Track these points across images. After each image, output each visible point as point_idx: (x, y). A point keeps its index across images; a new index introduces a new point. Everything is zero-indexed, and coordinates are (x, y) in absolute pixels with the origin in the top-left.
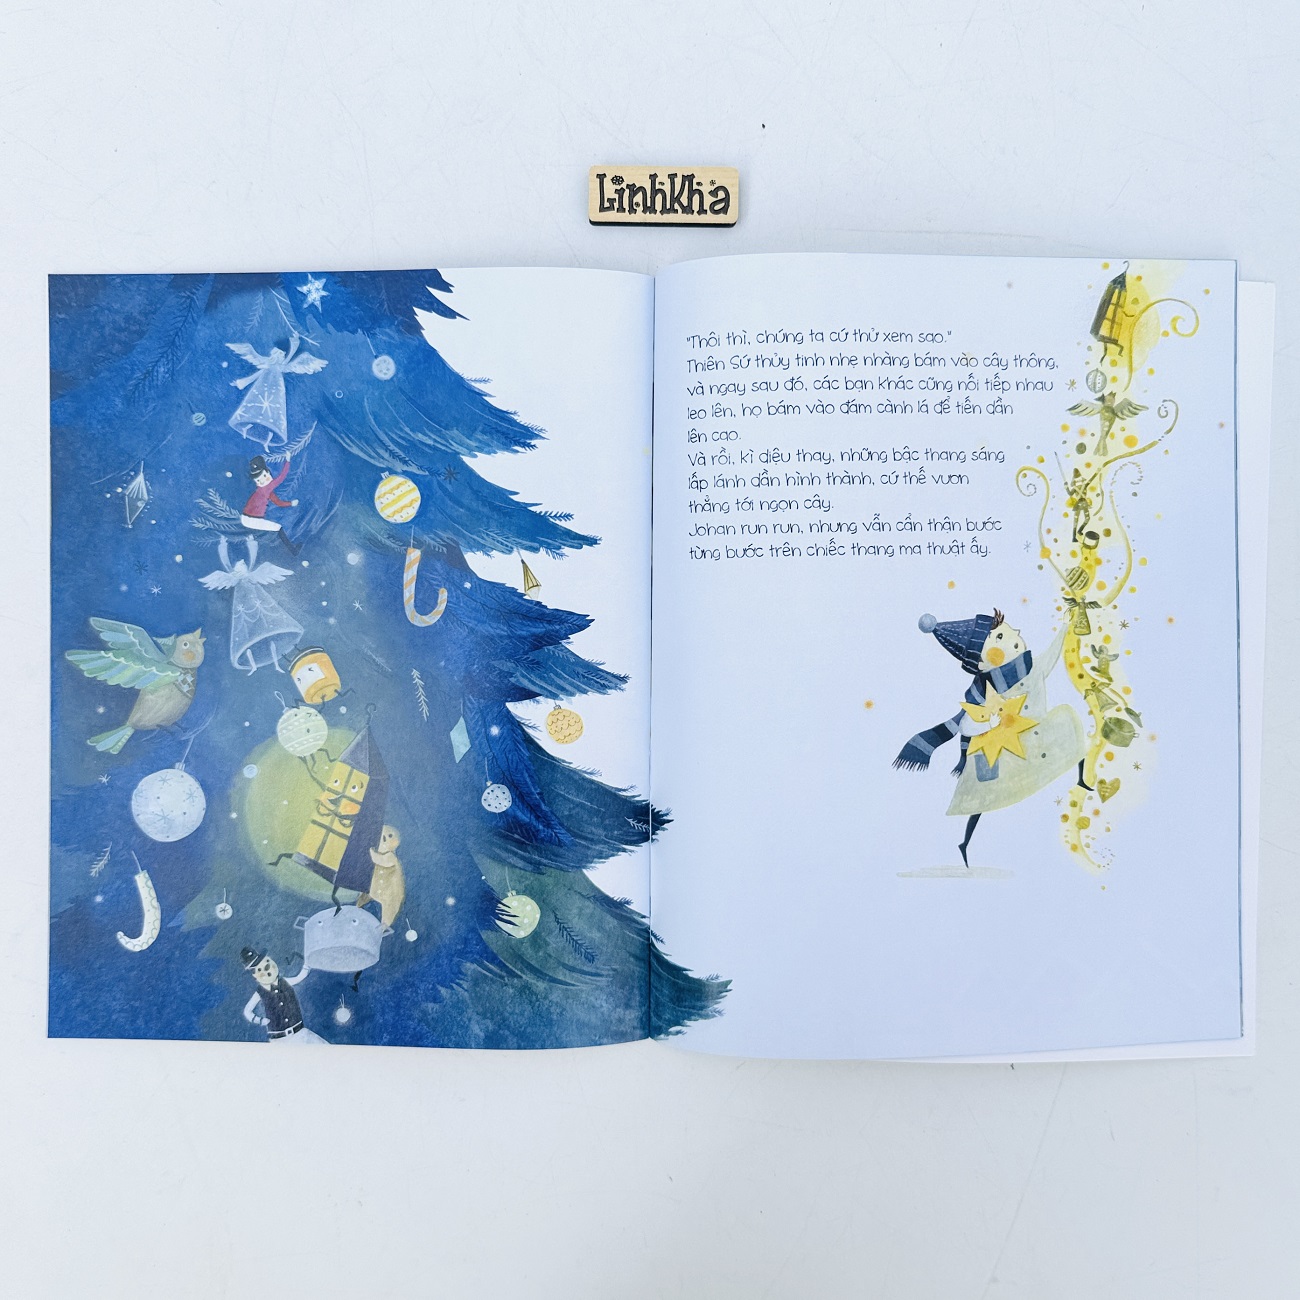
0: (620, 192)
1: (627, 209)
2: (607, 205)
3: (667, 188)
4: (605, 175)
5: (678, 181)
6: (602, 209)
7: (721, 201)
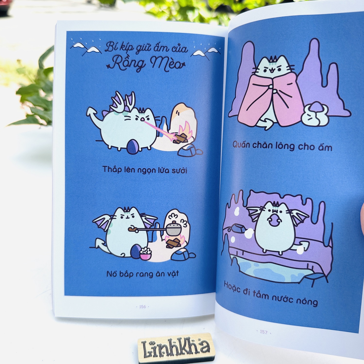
0: (154, 349)
1: (159, 355)
2: (148, 354)
3: (178, 344)
4: (145, 342)
5: (183, 341)
6: (145, 356)
7: (205, 347)
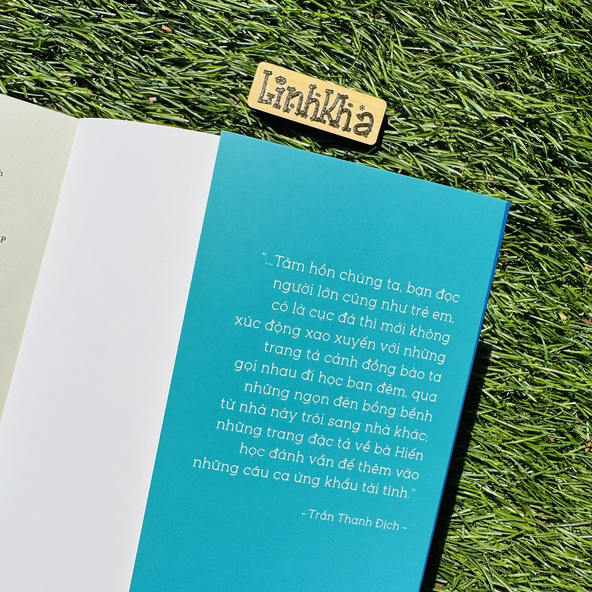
0: (281, 91)
1: (282, 107)
2: (266, 98)
3: (322, 100)
4: (271, 72)
5: (333, 97)
6: (261, 101)
7: (365, 125)
